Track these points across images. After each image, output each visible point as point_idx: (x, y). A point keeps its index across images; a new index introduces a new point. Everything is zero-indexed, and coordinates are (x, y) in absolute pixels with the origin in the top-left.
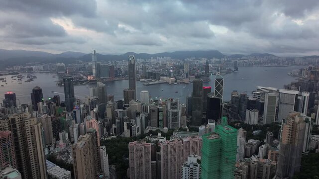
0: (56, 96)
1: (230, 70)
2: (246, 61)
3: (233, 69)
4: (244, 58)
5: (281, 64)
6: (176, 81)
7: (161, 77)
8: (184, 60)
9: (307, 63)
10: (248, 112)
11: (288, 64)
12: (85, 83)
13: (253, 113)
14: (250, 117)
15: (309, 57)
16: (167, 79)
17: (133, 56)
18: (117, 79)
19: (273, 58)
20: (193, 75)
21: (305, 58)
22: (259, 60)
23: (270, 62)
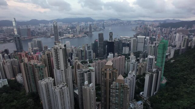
0: (6, 50)
1: (101, 28)
2: (107, 23)
3: (102, 28)
4: (105, 21)
5: (125, 24)
6: (74, 36)
7: (64, 35)
8: (71, 24)
9: (137, 24)
10: (124, 48)
11: (128, 25)
12: (11, 41)
13: (126, 48)
14: (125, 50)
15: (137, 21)
16: (68, 35)
17: (55, 21)
18: (34, 37)
19: (121, 21)
20: (83, 32)
21: (135, 21)
22: (114, 22)
23: (120, 24)
